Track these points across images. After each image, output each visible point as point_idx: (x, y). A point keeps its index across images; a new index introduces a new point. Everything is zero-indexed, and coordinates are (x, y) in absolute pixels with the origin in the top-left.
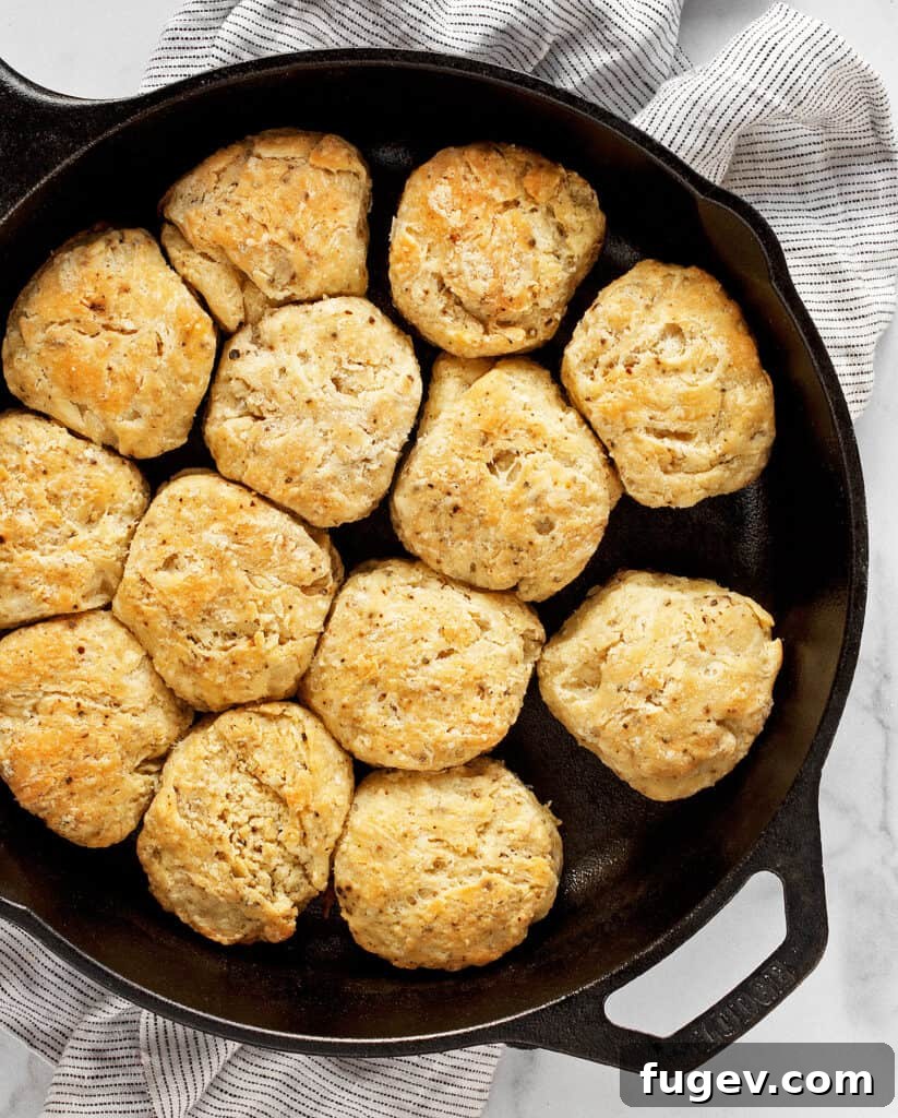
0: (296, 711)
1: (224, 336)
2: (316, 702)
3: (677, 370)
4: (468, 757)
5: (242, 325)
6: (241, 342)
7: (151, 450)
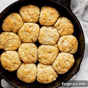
0: (20, 42)
1: (53, 26)
2: (22, 44)
3: (65, 63)
4: (22, 60)
5: (54, 27)
6: (53, 27)
7: (40, 22)
